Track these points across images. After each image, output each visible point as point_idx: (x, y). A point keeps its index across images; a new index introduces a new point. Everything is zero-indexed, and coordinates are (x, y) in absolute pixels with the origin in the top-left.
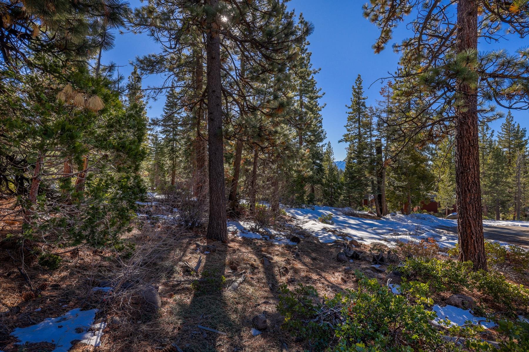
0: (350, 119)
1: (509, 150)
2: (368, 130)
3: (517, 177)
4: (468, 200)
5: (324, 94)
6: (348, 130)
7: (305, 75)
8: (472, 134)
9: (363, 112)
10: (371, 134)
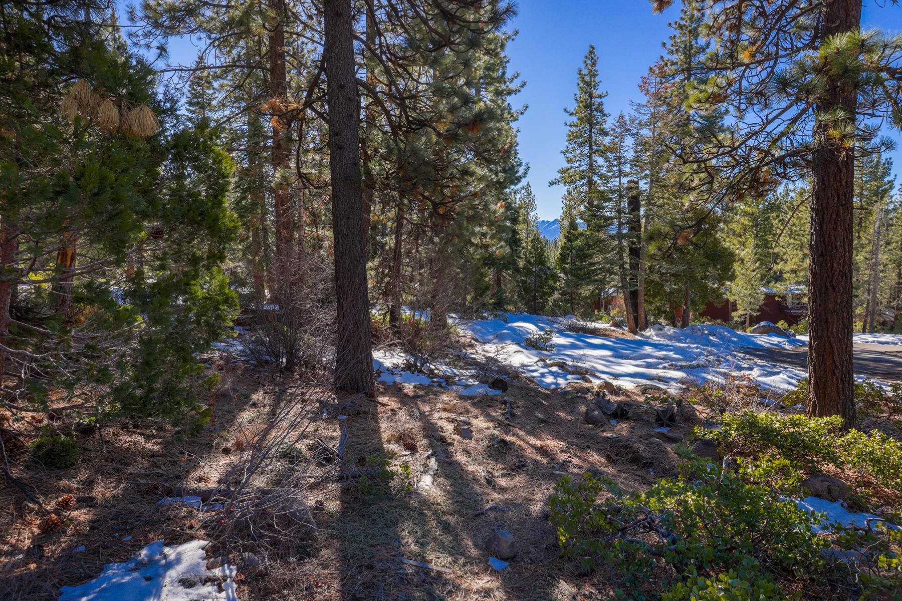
0: (572, 138)
1: (861, 201)
2: (615, 163)
3: (874, 253)
4: (831, 306)
5: (523, 85)
6: (569, 161)
7: (496, 49)
8: (844, 183)
9: (598, 123)
10: (620, 170)
